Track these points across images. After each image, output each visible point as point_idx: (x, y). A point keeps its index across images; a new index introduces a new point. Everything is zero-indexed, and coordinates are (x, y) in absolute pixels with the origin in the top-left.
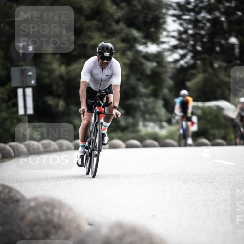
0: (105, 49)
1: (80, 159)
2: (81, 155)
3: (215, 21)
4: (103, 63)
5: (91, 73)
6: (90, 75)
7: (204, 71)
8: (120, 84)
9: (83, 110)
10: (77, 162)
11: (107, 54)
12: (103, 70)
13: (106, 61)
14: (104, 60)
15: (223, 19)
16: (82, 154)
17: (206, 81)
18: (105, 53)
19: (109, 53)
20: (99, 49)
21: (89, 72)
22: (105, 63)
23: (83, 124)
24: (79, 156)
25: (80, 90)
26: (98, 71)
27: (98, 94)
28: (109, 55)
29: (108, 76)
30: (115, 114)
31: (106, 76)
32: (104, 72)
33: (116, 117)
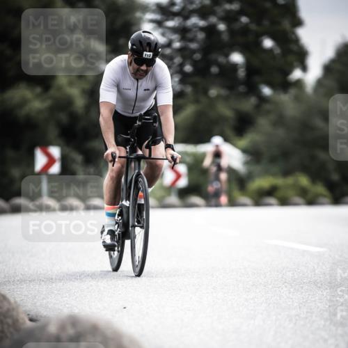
0: (144, 45)
1: (108, 237)
2: (109, 231)
3: (210, 31)
5: (118, 86)
7: (197, 101)
8: (171, 104)
9: (112, 154)
10: (104, 242)
11: (147, 54)
12: (138, 80)
13: (144, 68)
14: (142, 65)
15: (222, 27)
16: (111, 228)
17: (199, 115)
18: (145, 53)
19: (151, 54)
20: (133, 45)
21: (114, 85)
25: (101, 119)
27: (138, 123)
28: (151, 57)
29: (148, 90)
30: (170, 158)
31: (145, 90)
32: (139, 84)
33: (173, 163)
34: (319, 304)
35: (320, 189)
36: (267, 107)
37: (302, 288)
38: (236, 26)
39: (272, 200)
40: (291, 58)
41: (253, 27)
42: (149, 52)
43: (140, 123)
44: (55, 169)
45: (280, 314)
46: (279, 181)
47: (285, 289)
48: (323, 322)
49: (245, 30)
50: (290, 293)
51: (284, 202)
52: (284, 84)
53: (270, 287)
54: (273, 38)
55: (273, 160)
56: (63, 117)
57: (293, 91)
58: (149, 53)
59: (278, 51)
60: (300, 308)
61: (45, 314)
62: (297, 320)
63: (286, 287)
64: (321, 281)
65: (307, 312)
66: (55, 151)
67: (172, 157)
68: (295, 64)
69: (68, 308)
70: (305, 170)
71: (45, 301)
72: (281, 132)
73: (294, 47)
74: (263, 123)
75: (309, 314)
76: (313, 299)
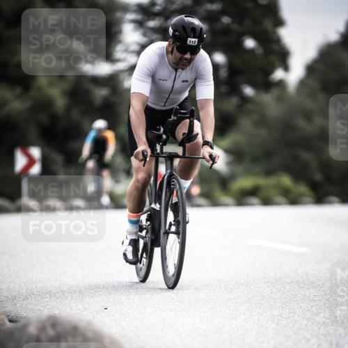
0: (189, 30)
1: (130, 249)
2: (131, 240)
4: (181, 59)
5: (153, 77)
6: (149, 80)
8: (213, 98)
9: (143, 152)
10: (125, 255)
11: (192, 41)
13: (188, 56)
14: (185, 53)
16: (134, 237)
18: (189, 39)
19: (196, 40)
20: (175, 31)
21: (149, 75)
22: (186, 59)
23: (137, 181)
24: (127, 242)
25: (131, 111)
26: (166, 73)
27: (173, 118)
28: (196, 44)
29: (186, 81)
30: (208, 157)
31: (183, 81)
32: (178, 74)
33: (211, 162)
34: (302, 305)
35: (303, 189)
36: (249, 106)
37: (285, 288)
38: (218, 26)
39: (254, 200)
40: (273, 58)
41: (236, 27)
42: (194, 38)
43: (175, 118)
44: (36, 170)
45: (262, 314)
46: (262, 181)
47: (267, 289)
48: (305, 322)
49: (226, 31)
50: (272, 293)
51: (267, 202)
52: (266, 84)
53: (252, 287)
54: (255, 37)
55: (255, 160)
56: (44, 118)
57: (275, 92)
58: (193, 40)
59: (260, 51)
60: (282, 308)
61: (25, 315)
62: (279, 320)
63: (268, 287)
64: (303, 281)
65: (290, 312)
66: (36, 152)
67: (211, 156)
68: (277, 63)
69: (48, 309)
70: (288, 170)
71: (25, 302)
72: (263, 133)
73: (276, 48)
74: (246, 123)
75: (292, 314)
76: (296, 299)
